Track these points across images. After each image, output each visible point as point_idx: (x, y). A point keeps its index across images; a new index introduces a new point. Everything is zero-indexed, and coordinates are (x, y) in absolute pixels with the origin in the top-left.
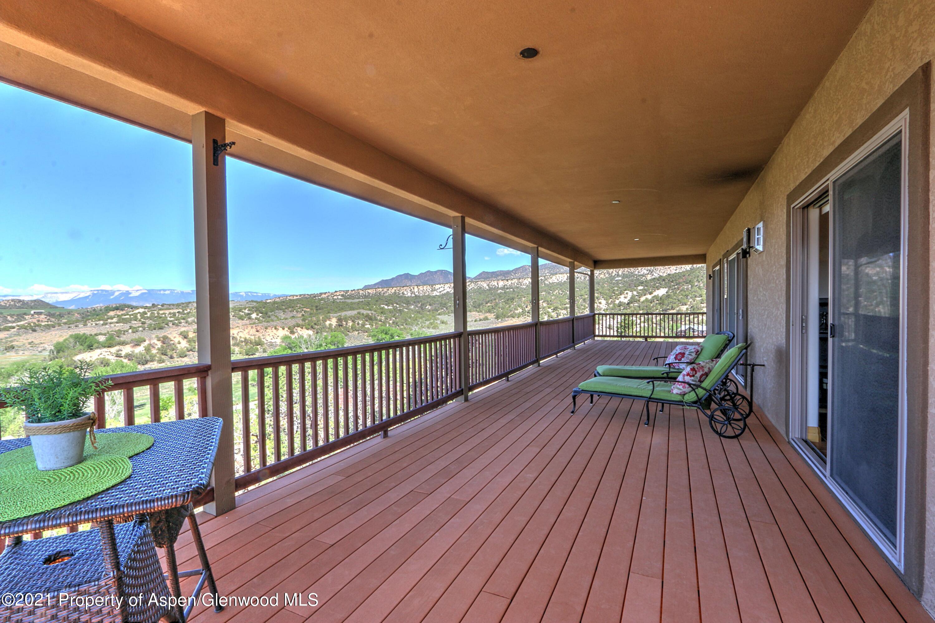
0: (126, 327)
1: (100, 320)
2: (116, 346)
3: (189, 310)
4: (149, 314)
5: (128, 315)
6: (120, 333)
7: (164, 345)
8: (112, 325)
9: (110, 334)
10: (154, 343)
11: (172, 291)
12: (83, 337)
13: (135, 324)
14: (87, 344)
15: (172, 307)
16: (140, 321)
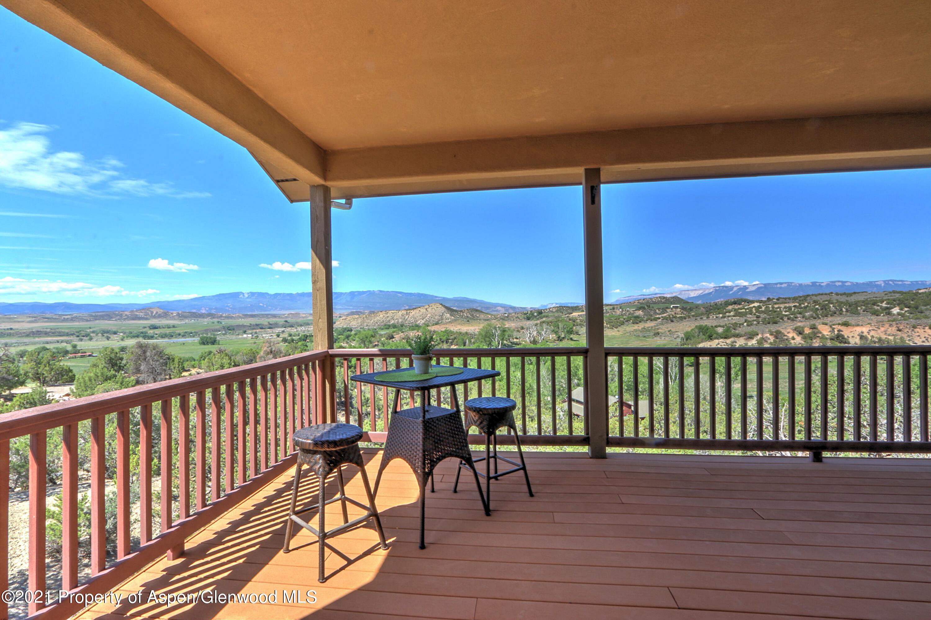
0: (742, 320)
1: (719, 313)
2: (731, 337)
3: (806, 304)
4: (763, 308)
5: (744, 309)
6: (736, 326)
7: (777, 340)
8: (730, 318)
9: (727, 327)
10: (767, 337)
11: (789, 284)
12: (705, 328)
13: (750, 317)
14: (708, 334)
15: (788, 300)
16: (755, 314)
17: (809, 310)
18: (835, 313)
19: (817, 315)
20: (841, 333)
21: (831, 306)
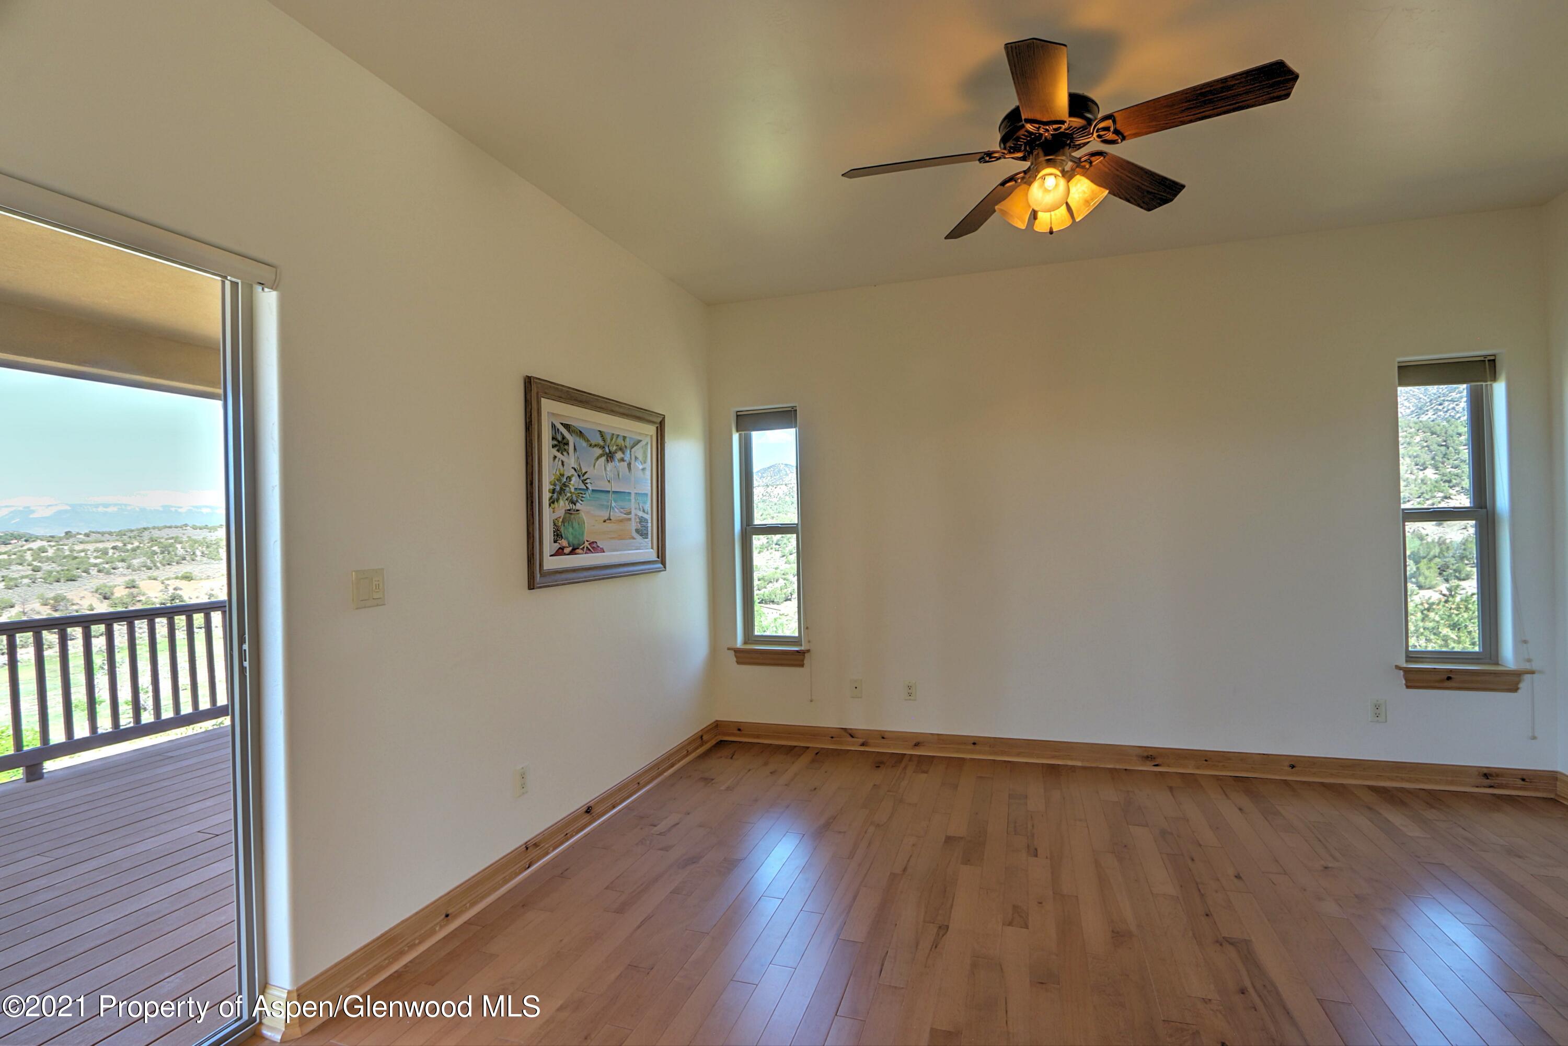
3: (136, 544)
4: (51, 552)
15: (107, 537)
17: (141, 554)
18: (184, 559)
19: (153, 562)
20: (178, 592)
21: (179, 546)
